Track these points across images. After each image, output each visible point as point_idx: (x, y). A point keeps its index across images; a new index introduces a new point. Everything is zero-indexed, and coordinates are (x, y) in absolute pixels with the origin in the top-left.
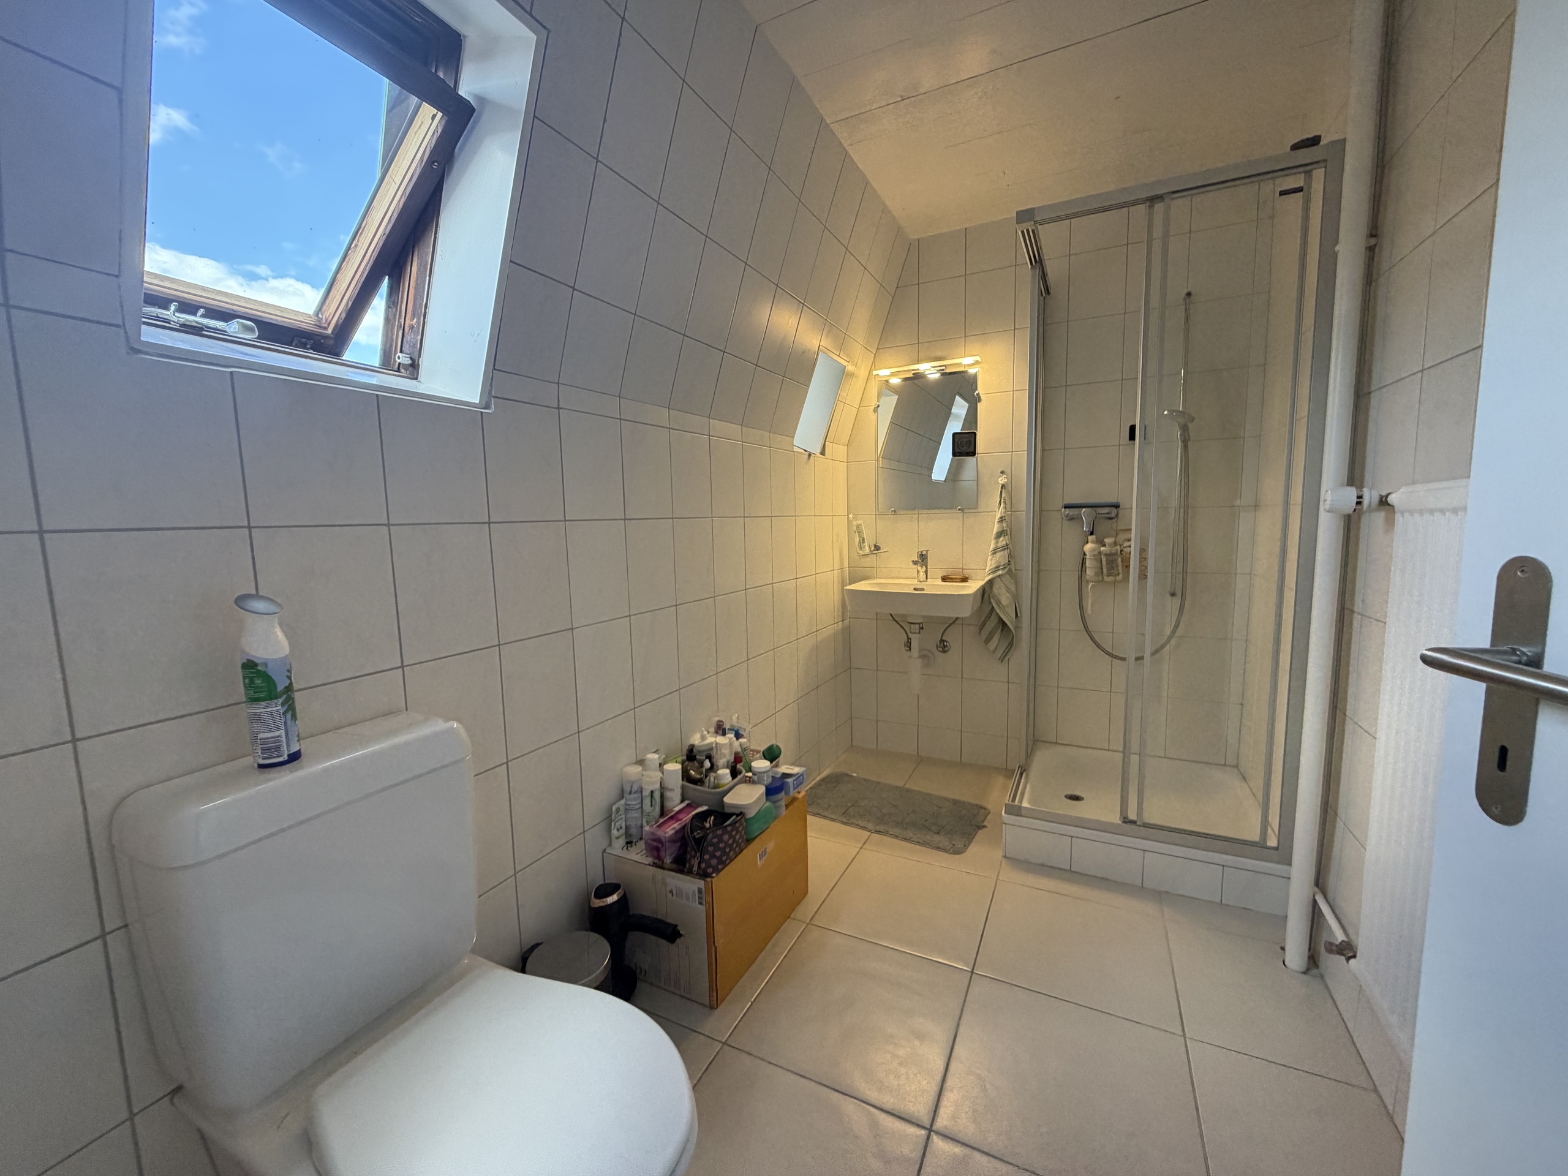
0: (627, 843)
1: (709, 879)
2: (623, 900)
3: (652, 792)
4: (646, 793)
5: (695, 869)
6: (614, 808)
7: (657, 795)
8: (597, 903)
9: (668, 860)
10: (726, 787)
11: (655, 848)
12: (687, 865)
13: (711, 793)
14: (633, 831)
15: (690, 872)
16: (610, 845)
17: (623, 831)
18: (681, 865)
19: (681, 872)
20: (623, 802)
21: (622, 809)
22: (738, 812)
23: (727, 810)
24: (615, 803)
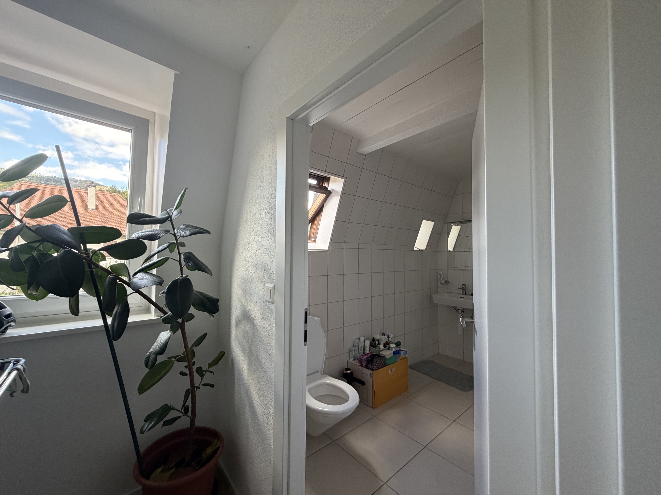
0: (354, 360)
1: (373, 371)
2: (351, 373)
3: (361, 347)
4: (360, 347)
5: (370, 368)
6: (351, 349)
7: (362, 348)
8: (345, 372)
9: (364, 365)
10: (381, 350)
11: (361, 362)
12: (368, 367)
13: (378, 351)
14: (356, 357)
15: (369, 369)
16: (350, 359)
17: (353, 356)
18: (367, 367)
19: (367, 368)
20: (354, 348)
21: (353, 350)
22: (384, 356)
23: (381, 355)
24: (352, 348)
